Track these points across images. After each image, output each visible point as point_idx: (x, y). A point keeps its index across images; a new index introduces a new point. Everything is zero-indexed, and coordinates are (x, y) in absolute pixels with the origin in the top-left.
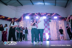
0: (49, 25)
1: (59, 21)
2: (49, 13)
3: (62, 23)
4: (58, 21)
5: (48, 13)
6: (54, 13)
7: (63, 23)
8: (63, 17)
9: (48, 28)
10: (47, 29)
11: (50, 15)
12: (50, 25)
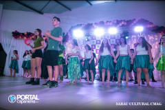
1: (151, 38)
2: (124, 21)
4: (148, 38)
5: (121, 21)
6: (134, 20)
8: (160, 26)
11: (126, 24)
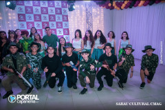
0: (67, 21)
3: (100, 15)
7: (102, 15)
9: (64, 30)
10: (62, 30)
12: (71, 19)
